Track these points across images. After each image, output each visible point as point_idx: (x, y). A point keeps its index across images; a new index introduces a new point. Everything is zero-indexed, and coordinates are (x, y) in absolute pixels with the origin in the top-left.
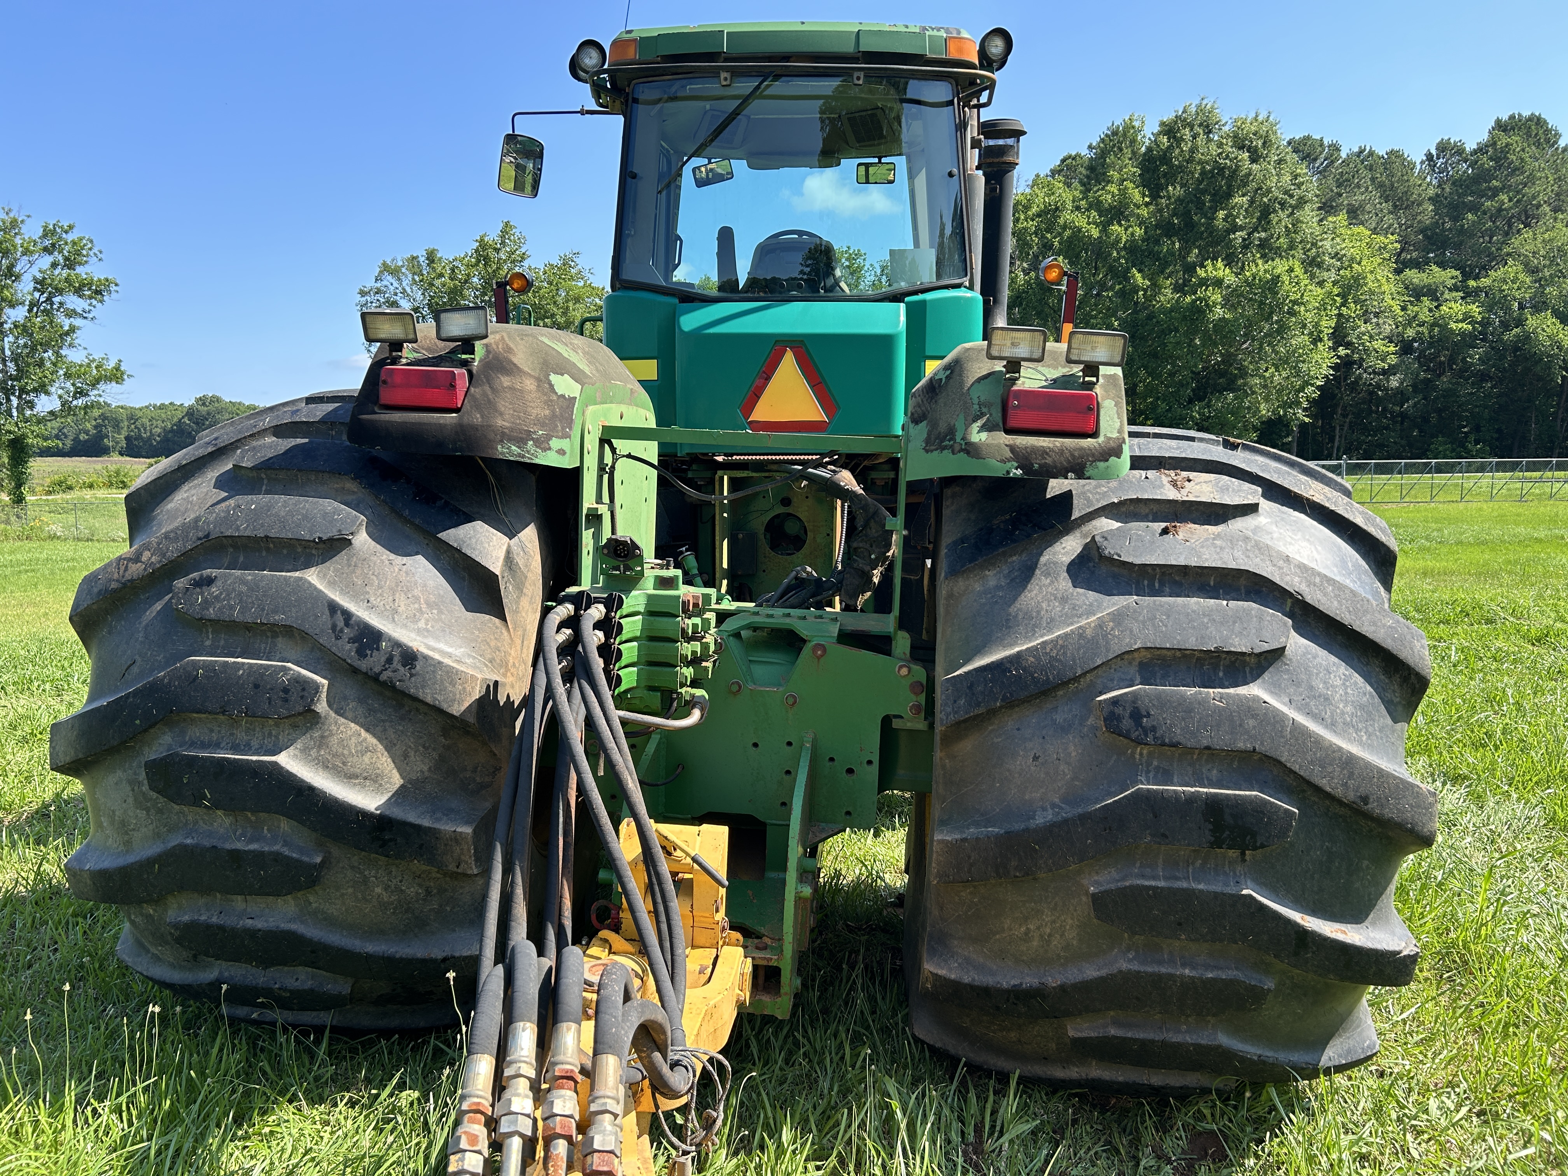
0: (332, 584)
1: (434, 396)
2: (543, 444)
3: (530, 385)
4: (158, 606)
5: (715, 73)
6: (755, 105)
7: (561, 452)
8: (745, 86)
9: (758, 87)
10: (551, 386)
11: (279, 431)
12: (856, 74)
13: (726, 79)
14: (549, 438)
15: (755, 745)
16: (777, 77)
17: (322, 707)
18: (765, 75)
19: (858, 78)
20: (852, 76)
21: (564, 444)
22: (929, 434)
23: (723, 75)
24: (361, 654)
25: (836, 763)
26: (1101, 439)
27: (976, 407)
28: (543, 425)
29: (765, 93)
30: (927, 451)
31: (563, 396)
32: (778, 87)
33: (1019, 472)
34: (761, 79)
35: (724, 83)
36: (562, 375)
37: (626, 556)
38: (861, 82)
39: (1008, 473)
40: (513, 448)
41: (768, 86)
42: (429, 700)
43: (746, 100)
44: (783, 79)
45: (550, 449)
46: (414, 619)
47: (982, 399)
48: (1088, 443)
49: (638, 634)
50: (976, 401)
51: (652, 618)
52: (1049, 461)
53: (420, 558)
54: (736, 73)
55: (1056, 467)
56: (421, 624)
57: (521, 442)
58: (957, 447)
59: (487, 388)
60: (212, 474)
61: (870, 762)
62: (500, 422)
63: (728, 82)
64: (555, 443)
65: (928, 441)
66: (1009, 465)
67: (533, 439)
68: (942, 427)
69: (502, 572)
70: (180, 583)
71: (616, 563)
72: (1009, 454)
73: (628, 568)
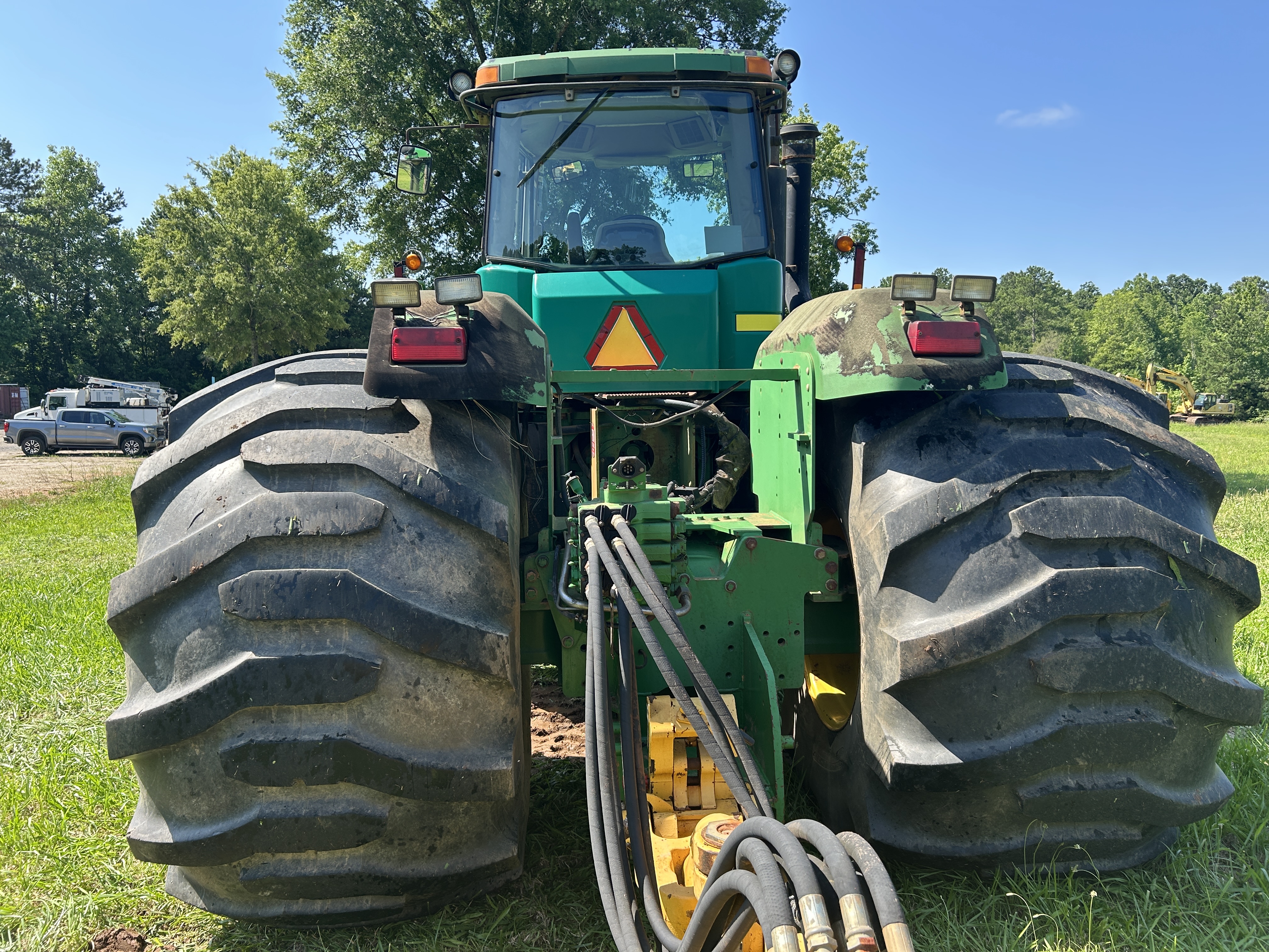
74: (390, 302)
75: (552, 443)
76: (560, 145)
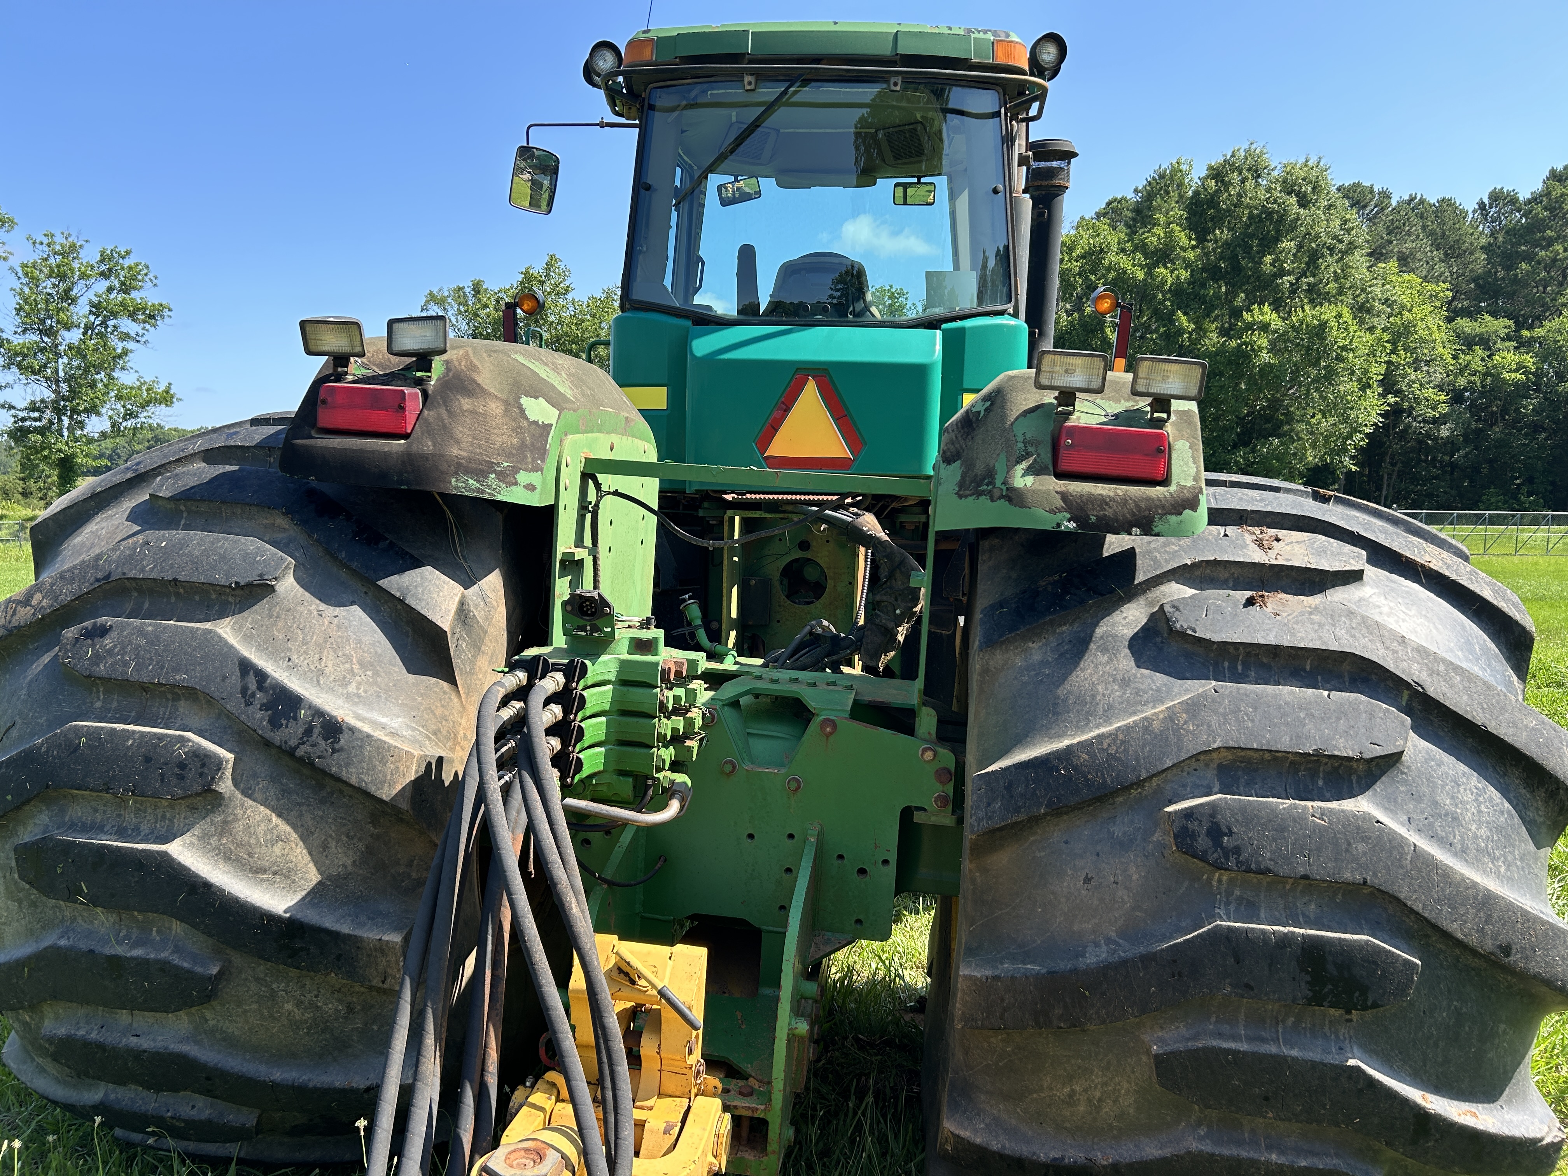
0: (247, 639)
1: (381, 419)
2: (508, 478)
3: (495, 408)
4: (46, 658)
5: (738, 76)
6: (781, 114)
7: (531, 488)
8: (770, 92)
9: (785, 92)
10: (522, 411)
11: (210, 456)
12: (892, 80)
13: (750, 83)
14: (516, 470)
15: (751, 836)
16: (806, 82)
17: (225, 785)
18: (791, 79)
19: (895, 84)
20: (887, 81)
21: (534, 478)
22: (964, 476)
23: (747, 78)
24: (275, 723)
25: (846, 861)
26: (1173, 488)
27: (1021, 445)
28: (509, 456)
29: (792, 100)
30: (960, 497)
31: (535, 423)
32: (808, 93)
33: (1072, 525)
34: (787, 84)
35: (748, 88)
36: (536, 398)
37: (593, 614)
38: (898, 88)
39: (1059, 525)
40: (471, 481)
41: (796, 92)
42: (353, 781)
43: (770, 107)
44: (813, 84)
45: (516, 483)
46: (344, 682)
47: (1028, 436)
48: (1157, 492)
49: (607, 707)
50: (1020, 438)
51: (624, 689)
52: (1109, 512)
53: (356, 610)
54: (762, 77)
55: (1117, 520)
56: (352, 688)
57: (480, 474)
58: (997, 493)
59: (443, 411)
60: (128, 504)
61: (886, 862)
62: (455, 451)
63: (752, 87)
64: (523, 477)
65: (962, 485)
66: (1060, 516)
67: (495, 472)
68: (980, 468)
69: (453, 627)
70: (70, 633)
71: (581, 622)
72: (1060, 503)
73: (595, 628)
74: (326, 349)
75: (559, 556)
76: (732, 151)
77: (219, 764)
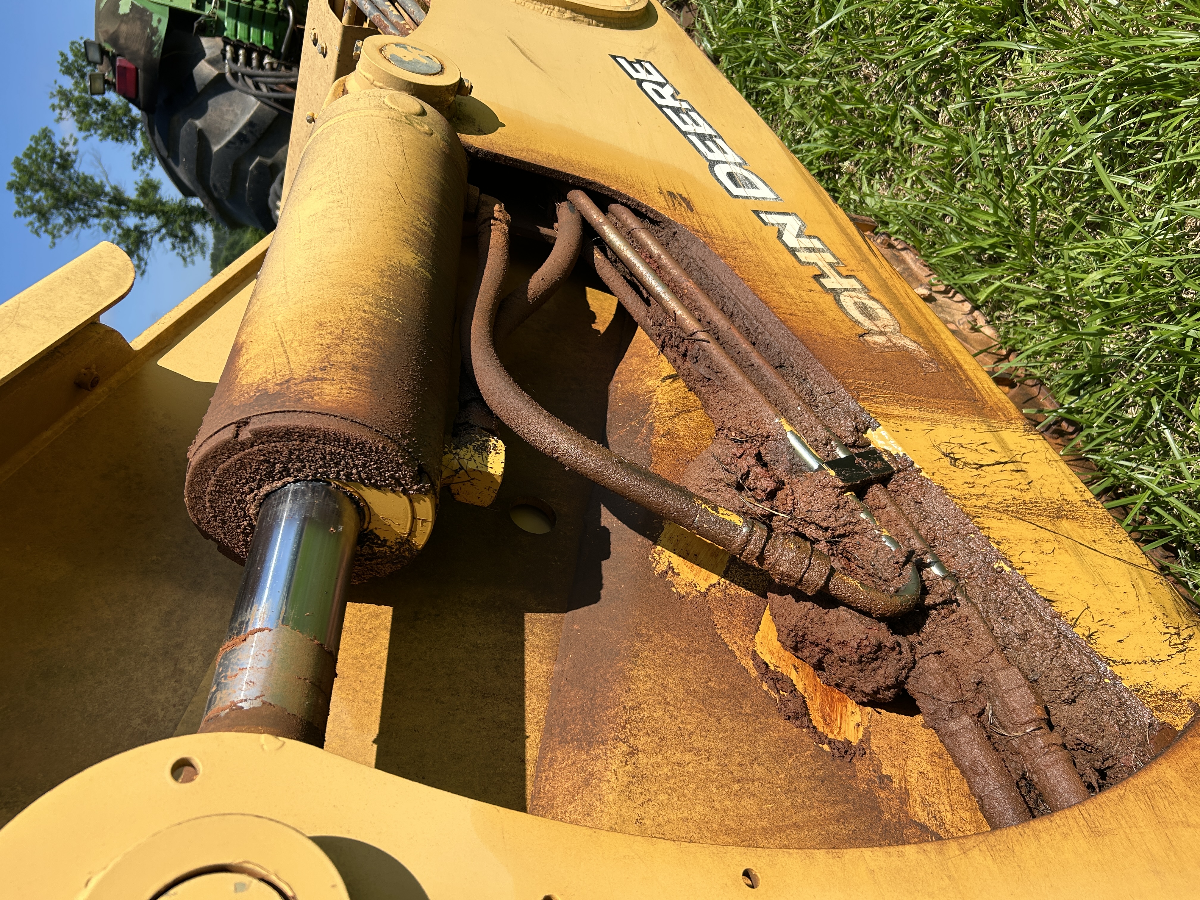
0: (218, 142)
2: (155, 31)
3: (124, 28)
4: (227, 203)
7: (159, 21)
10: (125, 15)
11: (152, 133)
14: (151, 26)
17: (269, 161)
21: (155, 18)
24: (247, 142)
28: (145, 28)
31: (131, 9)
36: (119, 6)
40: (155, 49)
42: (270, 122)
46: (236, 115)
49: (246, 26)
51: (239, 17)
53: (210, 102)
56: (239, 112)
57: (152, 44)
59: (126, 50)
60: (173, 165)
62: (142, 52)
64: (155, 23)
67: (152, 36)
69: (217, 69)
70: (216, 194)
73: (212, 26)
74: (102, 87)
75: (194, 10)
77: (259, 163)
